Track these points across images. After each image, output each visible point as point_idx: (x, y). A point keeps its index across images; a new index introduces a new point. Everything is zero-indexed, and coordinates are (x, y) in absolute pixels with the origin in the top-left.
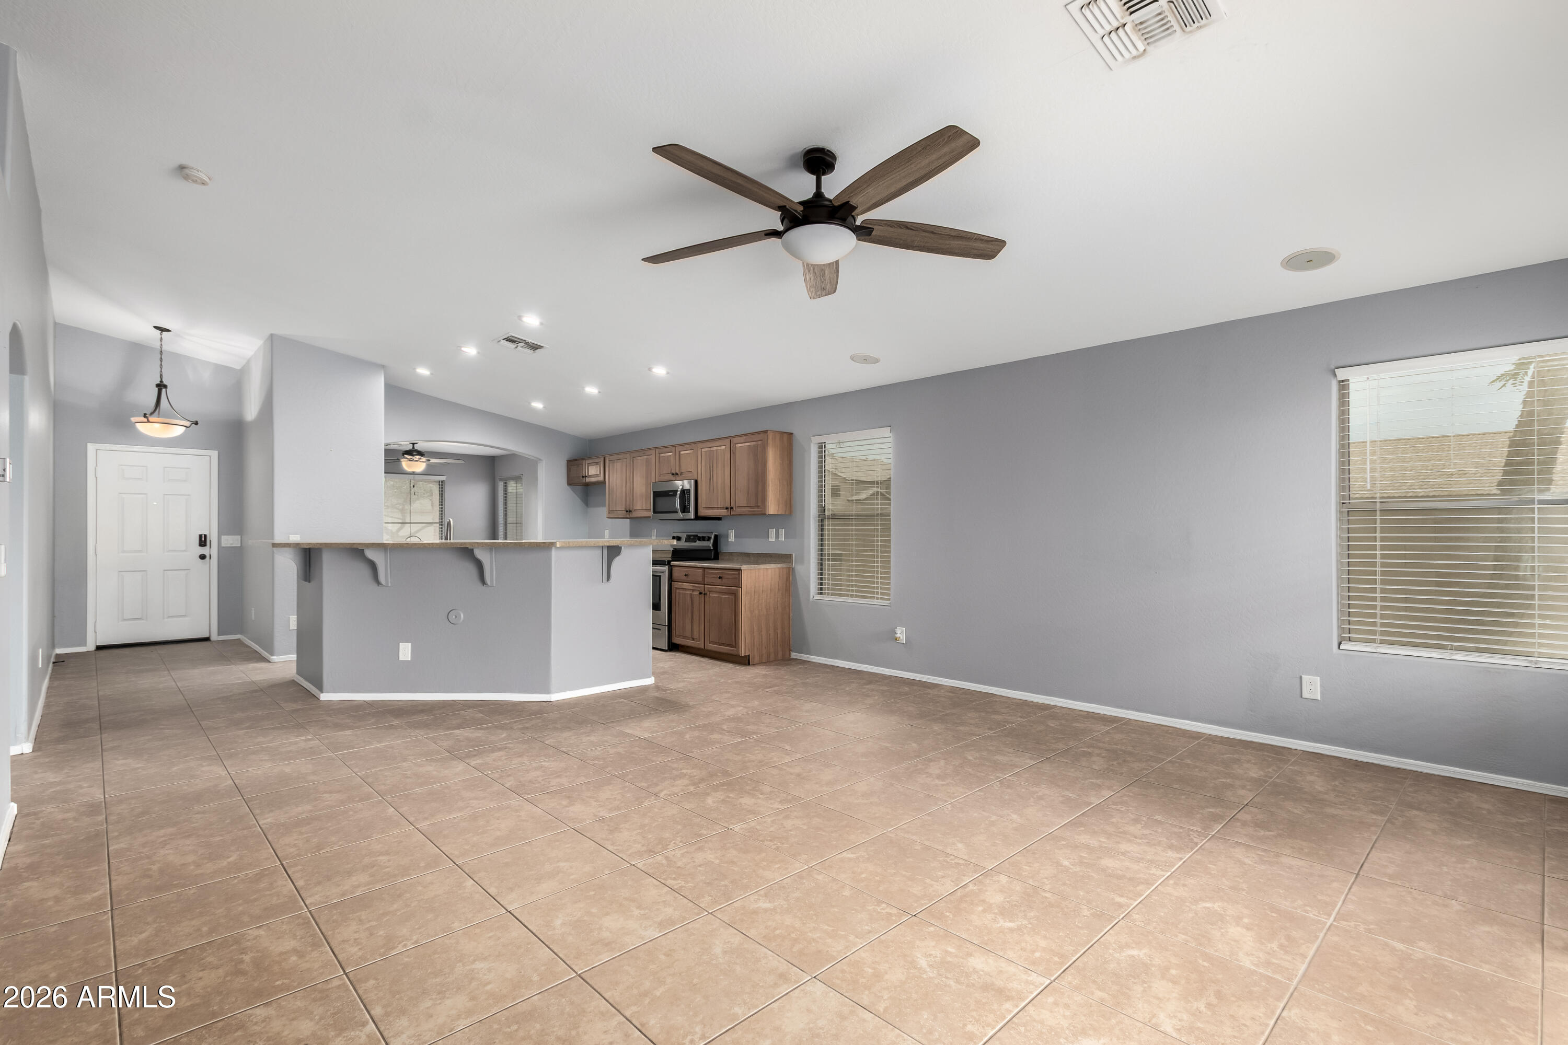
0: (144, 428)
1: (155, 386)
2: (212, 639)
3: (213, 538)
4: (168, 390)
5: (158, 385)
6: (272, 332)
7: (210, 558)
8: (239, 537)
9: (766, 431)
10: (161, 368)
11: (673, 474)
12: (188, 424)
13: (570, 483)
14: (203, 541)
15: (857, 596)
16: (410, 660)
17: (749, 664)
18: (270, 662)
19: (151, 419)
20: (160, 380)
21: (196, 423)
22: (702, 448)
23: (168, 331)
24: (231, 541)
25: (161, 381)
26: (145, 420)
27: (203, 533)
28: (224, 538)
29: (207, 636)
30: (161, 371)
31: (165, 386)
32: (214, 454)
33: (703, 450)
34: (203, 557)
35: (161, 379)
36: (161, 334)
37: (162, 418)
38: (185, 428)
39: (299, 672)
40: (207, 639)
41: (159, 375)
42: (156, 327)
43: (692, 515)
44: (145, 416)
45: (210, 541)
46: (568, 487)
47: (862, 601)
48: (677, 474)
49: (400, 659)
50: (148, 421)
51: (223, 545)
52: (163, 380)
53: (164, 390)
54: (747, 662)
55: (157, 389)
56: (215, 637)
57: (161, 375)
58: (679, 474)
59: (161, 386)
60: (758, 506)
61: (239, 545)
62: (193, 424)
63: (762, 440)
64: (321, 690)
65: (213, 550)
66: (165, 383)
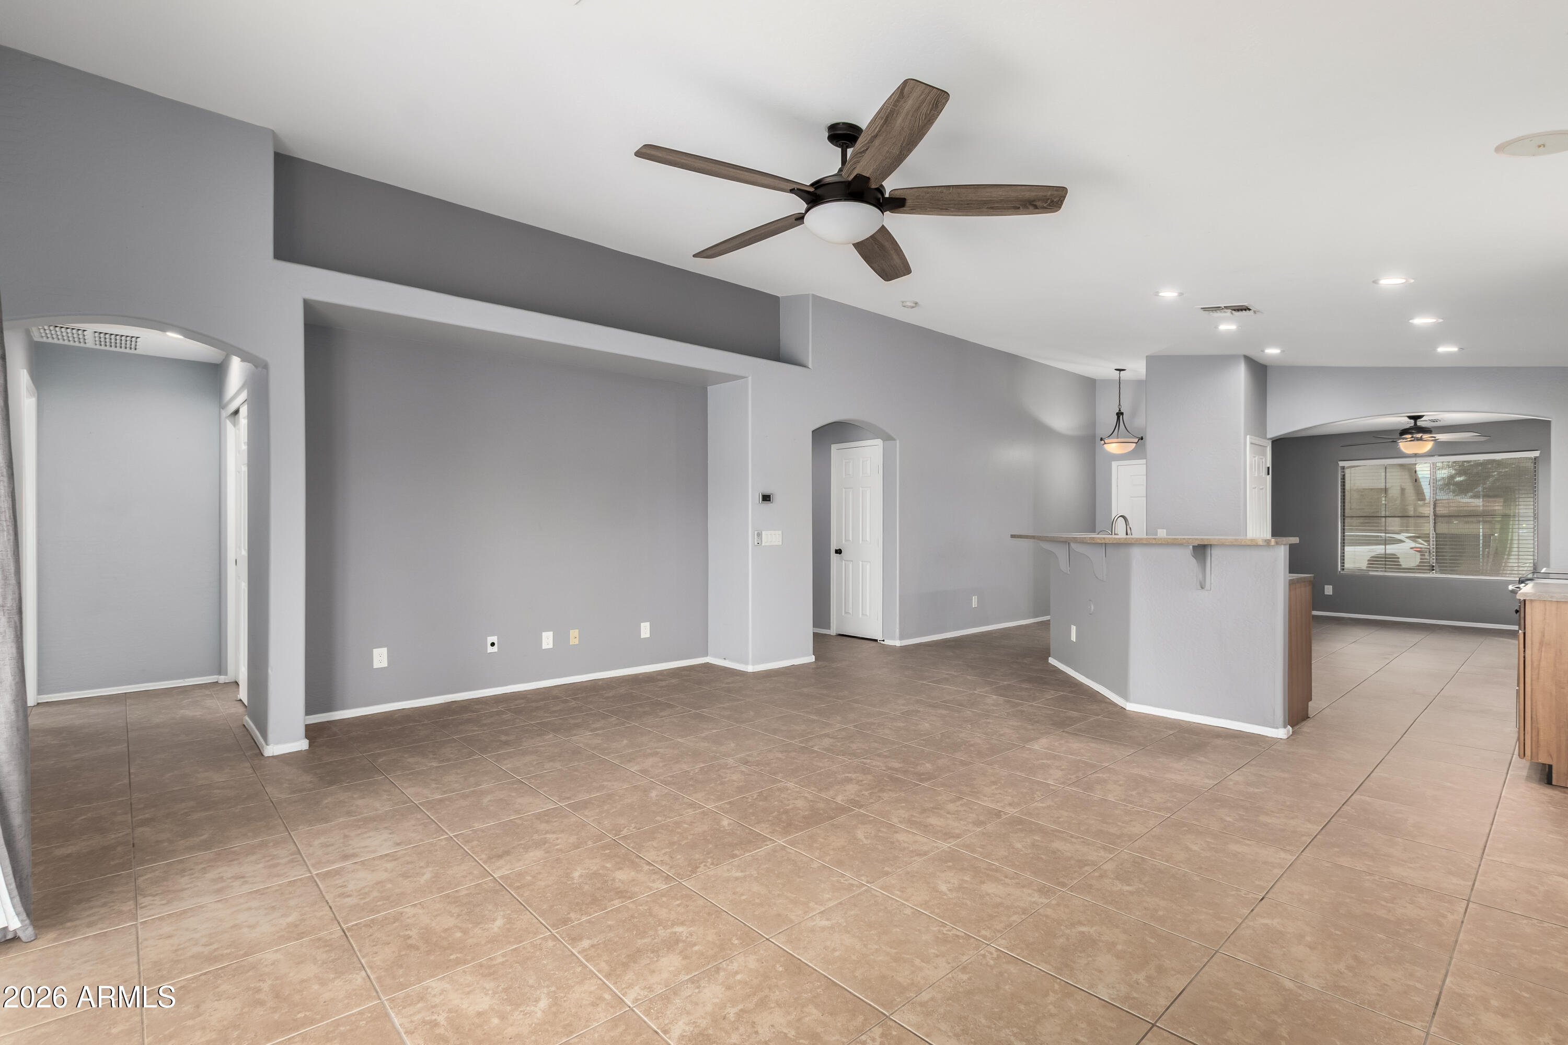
1: (1116, 414)
4: (1124, 416)
5: (1118, 414)
12: (1136, 440)
16: (1075, 641)
23: (1124, 370)
25: (1120, 410)
30: (1120, 405)
31: (1122, 414)
35: (1119, 408)
36: (1120, 374)
37: (1121, 438)
38: (1135, 444)
42: (1115, 369)
53: (1121, 417)
55: (1117, 416)
59: (1120, 414)
62: (1140, 440)
66: (1122, 411)
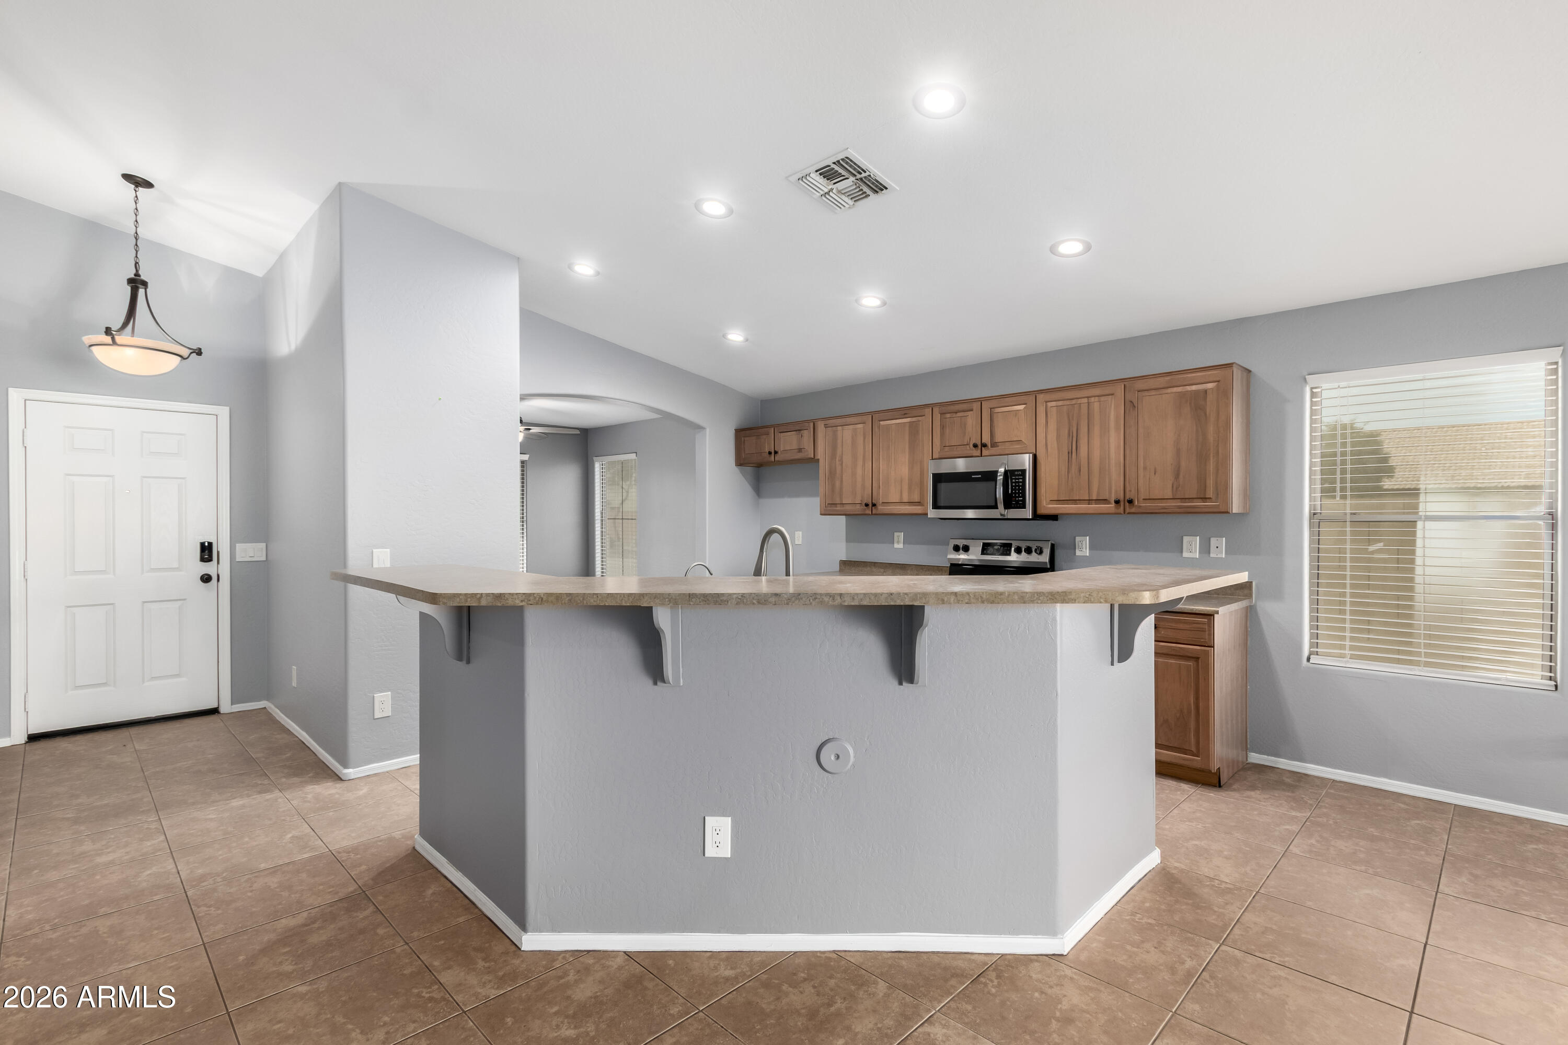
0: (106, 356)
1: (126, 282)
2: (222, 710)
3: (223, 547)
4: (148, 290)
5: (130, 281)
6: (342, 180)
7: (218, 580)
8: (263, 545)
9: (1230, 365)
10: (137, 252)
11: (975, 446)
12: (184, 352)
13: (741, 462)
14: (206, 551)
15: (1427, 664)
16: (729, 856)
17: (1220, 786)
18: (341, 780)
19: (118, 339)
20: (134, 271)
21: (199, 352)
22: (1046, 402)
23: (149, 185)
24: (251, 552)
25: (137, 275)
26: (108, 339)
27: (206, 539)
28: (239, 546)
29: (215, 706)
30: (137, 257)
31: (145, 284)
32: (224, 412)
33: (1050, 404)
34: (206, 579)
35: (137, 271)
36: (136, 191)
37: (139, 338)
38: (177, 359)
39: (425, 833)
40: (214, 711)
41: (134, 263)
42: (127, 177)
43: (1028, 513)
44: (108, 331)
45: (218, 553)
46: (736, 470)
47: (1431, 672)
48: (984, 445)
49: (708, 854)
50: (114, 343)
51: (239, 558)
52: (140, 272)
53: (141, 292)
54: (1216, 781)
55: (128, 289)
56: (226, 707)
57: (136, 263)
58: (989, 445)
59: (136, 283)
60: (1205, 499)
61: (264, 559)
62: (195, 354)
63: (1218, 381)
64: (523, 926)
65: (222, 567)
66: (143, 277)
